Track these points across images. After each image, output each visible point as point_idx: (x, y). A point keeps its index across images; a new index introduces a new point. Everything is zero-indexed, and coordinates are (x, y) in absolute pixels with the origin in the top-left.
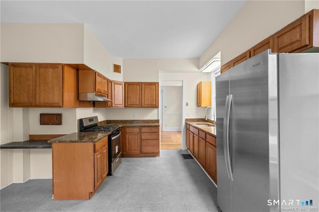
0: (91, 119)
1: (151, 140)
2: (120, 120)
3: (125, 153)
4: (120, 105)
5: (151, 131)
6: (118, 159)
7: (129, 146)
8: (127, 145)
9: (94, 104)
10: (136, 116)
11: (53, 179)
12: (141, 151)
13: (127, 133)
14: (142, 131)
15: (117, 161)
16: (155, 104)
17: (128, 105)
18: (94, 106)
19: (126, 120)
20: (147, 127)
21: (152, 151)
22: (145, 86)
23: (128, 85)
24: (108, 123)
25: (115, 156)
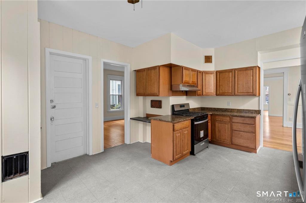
0: (182, 106)
1: (244, 132)
2: (213, 108)
3: (215, 140)
4: (211, 93)
5: (245, 122)
6: (204, 143)
7: (219, 134)
8: (217, 133)
9: (186, 93)
10: (230, 105)
11: (151, 143)
12: (232, 143)
13: (217, 120)
14: (233, 121)
15: (201, 145)
16: (252, 92)
17: (219, 93)
18: (187, 95)
19: (219, 108)
20: (239, 117)
21: (245, 145)
22: (239, 72)
23: (219, 74)
24: (202, 110)
25: (200, 140)
